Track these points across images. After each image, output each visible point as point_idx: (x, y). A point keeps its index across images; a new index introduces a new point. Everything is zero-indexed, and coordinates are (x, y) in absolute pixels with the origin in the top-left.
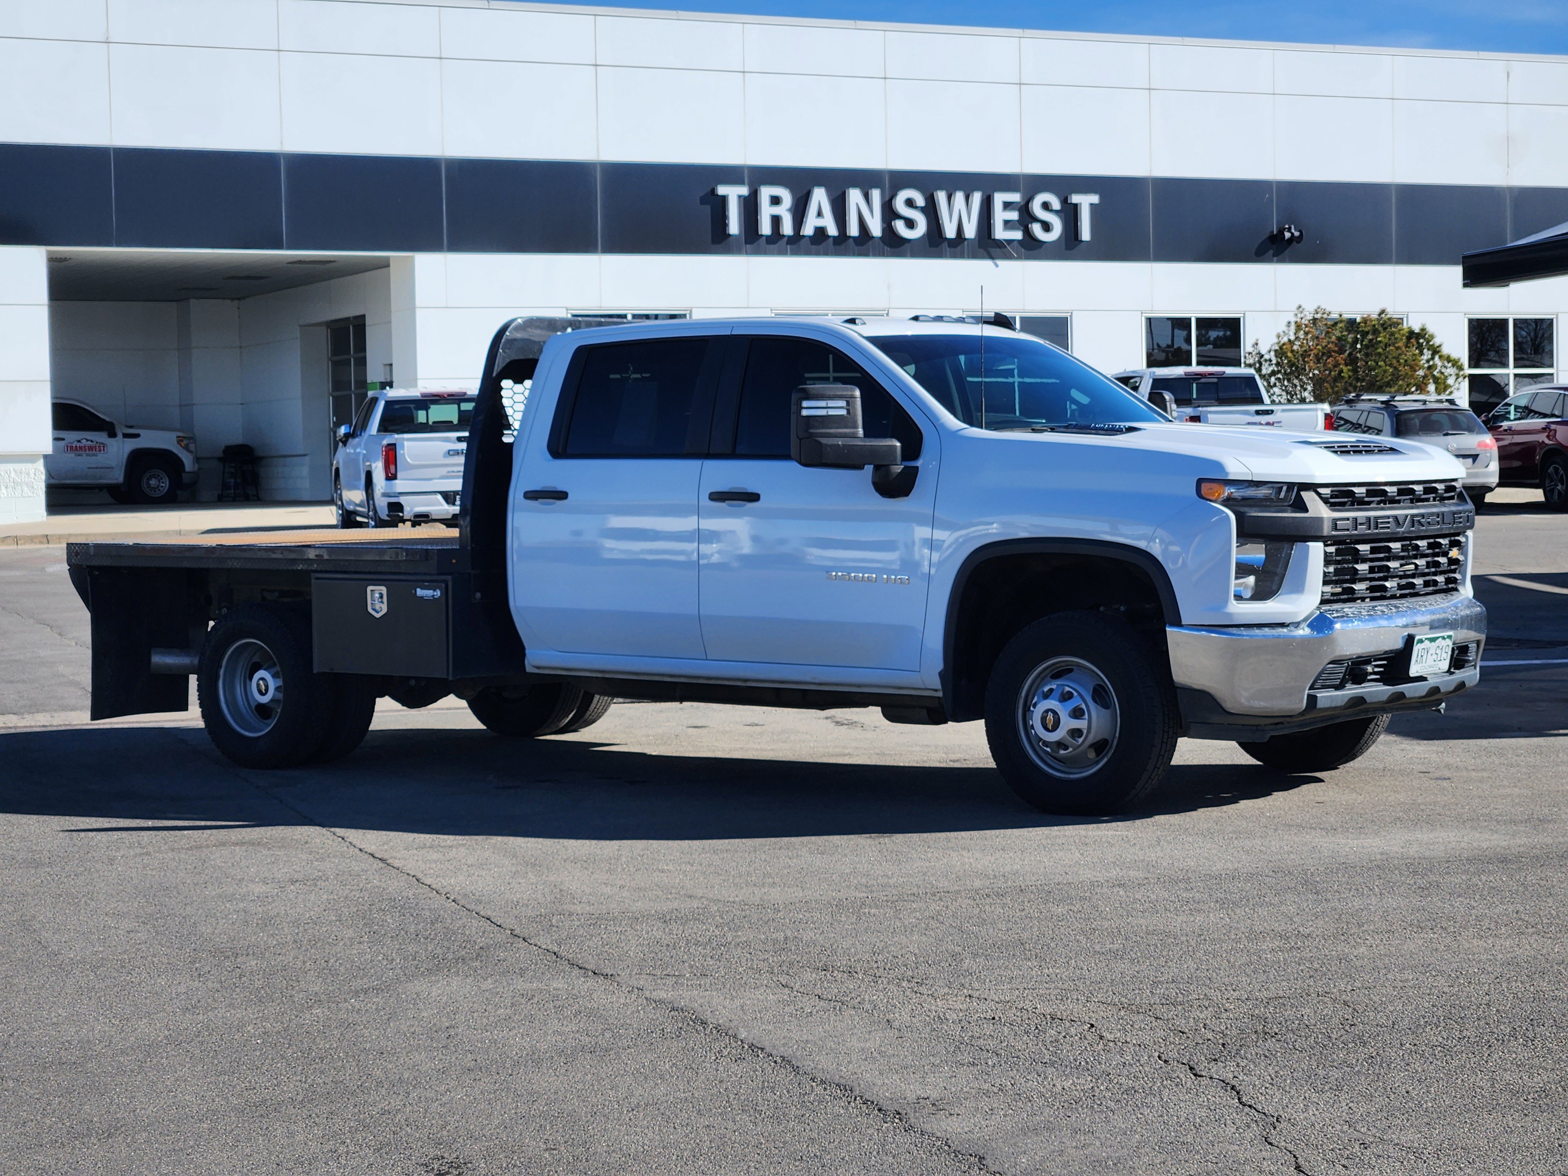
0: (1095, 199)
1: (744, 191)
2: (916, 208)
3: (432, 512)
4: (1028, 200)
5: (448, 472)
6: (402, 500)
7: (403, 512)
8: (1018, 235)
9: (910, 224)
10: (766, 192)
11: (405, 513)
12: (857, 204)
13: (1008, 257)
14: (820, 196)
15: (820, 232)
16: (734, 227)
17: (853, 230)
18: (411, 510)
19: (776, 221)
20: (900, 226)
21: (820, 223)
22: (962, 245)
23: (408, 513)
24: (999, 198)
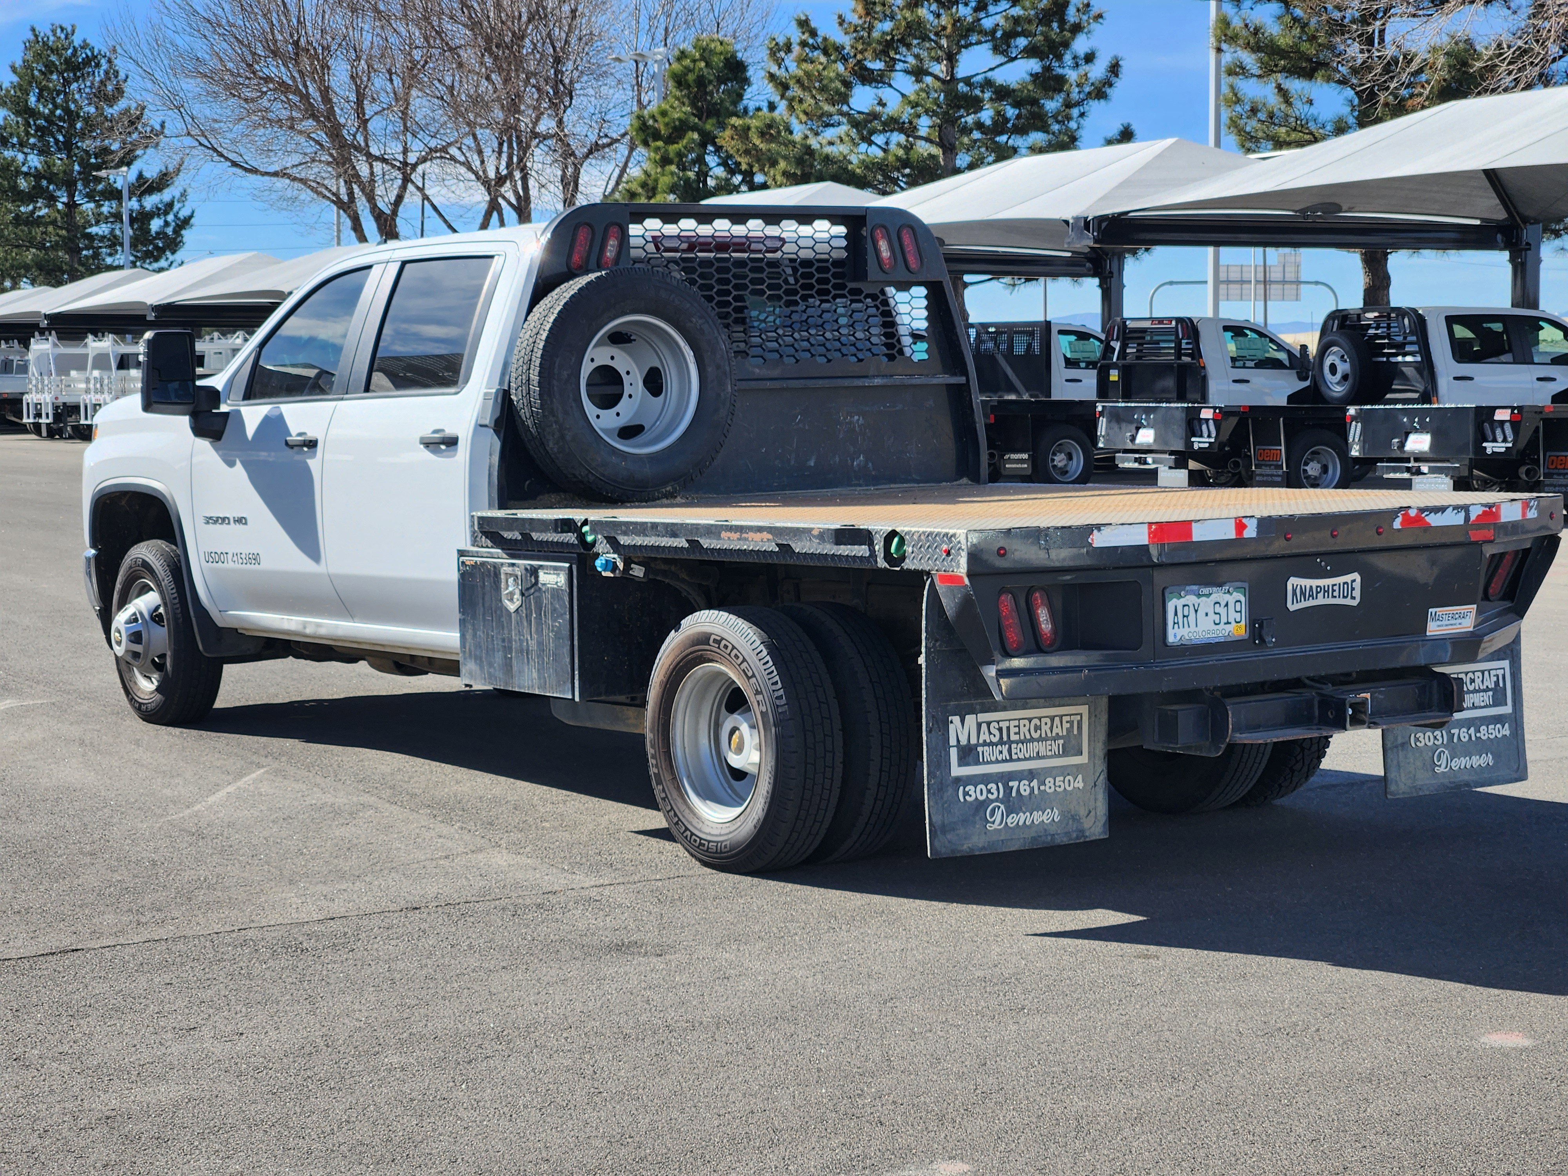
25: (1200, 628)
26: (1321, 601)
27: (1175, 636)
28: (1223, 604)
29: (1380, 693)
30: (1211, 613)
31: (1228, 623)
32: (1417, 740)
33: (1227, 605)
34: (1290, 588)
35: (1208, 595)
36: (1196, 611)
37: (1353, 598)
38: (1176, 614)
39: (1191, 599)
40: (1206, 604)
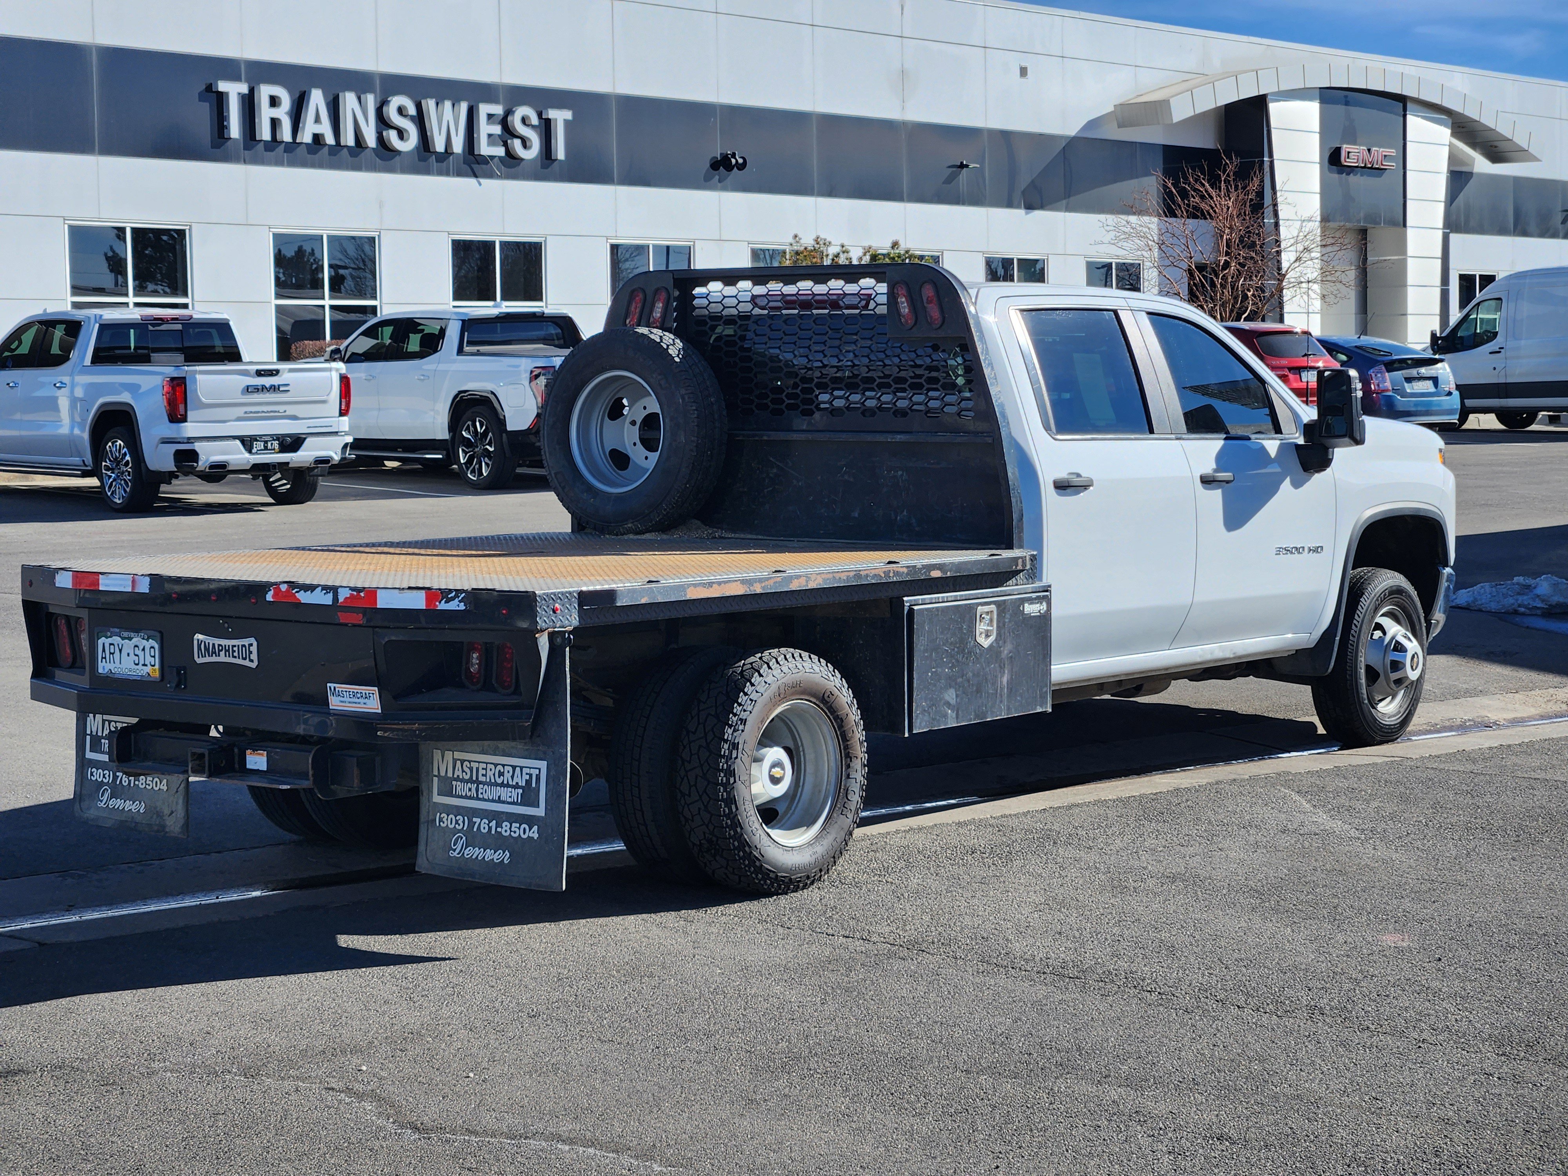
0: (568, 115)
1: (244, 88)
2: (405, 116)
3: (231, 462)
4: (508, 113)
5: (246, 413)
6: (198, 446)
7: (197, 463)
8: (500, 151)
9: (401, 134)
10: (265, 91)
11: (200, 463)
12: (353, 109)
13: (491, 175)
14: (317, 99)
15: (318, 138)
16: (235, 130)
17: (349, 139)
18: (207, 460)
19: (275, 123)
20: (392, 136)
21: (318, 129)
22: (447, 160)
23: (202, 464)
24: (485, 109)
25: (124, 666)
26: (222, 658)
27: (104, 668)
28: (141, 648)
29: (276, 753)
30: (132, 654)
31: (144, 665)
32: (441, 820)
33: (144, 649)
34: (195, 642)
35: (130, 639)
36: (120, 651)
37: (252, 661)
38: (104, 650)
39: (116, 640)
40: (128, 645)
